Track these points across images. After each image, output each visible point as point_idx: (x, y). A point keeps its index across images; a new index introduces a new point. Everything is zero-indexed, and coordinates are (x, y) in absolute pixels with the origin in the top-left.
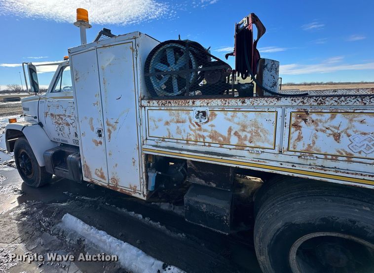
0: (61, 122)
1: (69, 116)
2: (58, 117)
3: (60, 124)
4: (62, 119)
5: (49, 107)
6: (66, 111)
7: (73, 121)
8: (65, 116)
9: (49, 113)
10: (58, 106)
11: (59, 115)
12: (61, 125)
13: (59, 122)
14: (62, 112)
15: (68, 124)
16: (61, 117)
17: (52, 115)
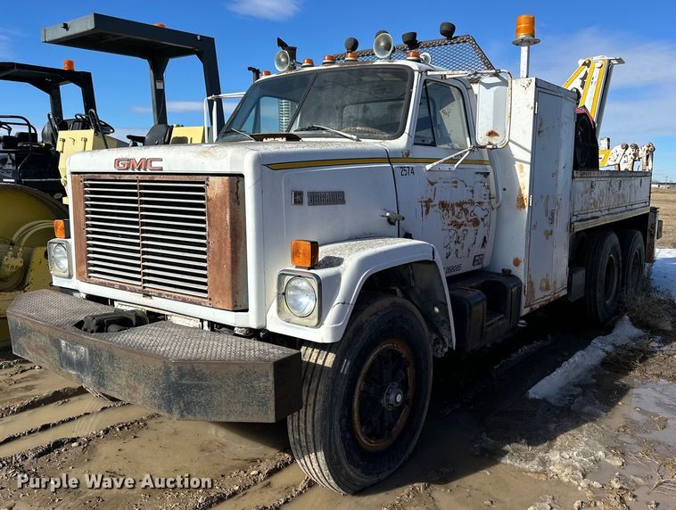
0: (464, 219)
1: (480, 203)
2: (457, 209)
3: (459, 226)
4: (466, 211)
5: (432, 184)
6: (472, 191)
7: (486, 212)
8: (472, 203)
9: (436, 202)
10: (456, 182)
11: (460, 205)
12: (463, 228)
13: (459, 221)
14: (466, 197)
15: (476, 223)
16: (465, 206)
17: (443, 205)
